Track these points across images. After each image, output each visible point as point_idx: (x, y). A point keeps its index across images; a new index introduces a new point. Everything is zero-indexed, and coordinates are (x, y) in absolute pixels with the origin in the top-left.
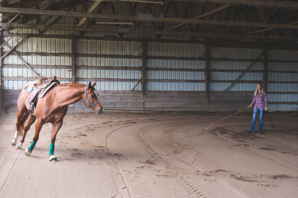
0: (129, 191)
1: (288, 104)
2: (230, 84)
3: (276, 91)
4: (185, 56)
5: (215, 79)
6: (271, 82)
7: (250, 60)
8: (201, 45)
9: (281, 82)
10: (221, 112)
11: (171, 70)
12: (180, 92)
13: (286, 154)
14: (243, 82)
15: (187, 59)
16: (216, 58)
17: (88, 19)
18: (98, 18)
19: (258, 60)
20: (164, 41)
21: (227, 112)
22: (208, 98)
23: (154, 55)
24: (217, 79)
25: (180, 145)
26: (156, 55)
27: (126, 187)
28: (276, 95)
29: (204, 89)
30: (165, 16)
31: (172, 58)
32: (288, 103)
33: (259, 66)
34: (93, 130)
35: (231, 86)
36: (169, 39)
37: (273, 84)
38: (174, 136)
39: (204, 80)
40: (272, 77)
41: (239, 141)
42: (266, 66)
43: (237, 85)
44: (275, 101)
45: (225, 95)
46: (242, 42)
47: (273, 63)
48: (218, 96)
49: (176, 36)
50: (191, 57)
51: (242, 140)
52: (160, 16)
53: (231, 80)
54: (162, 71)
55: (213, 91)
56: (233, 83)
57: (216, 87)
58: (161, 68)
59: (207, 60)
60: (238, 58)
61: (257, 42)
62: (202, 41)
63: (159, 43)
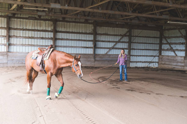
0: (45, 118)
2: (108, 50)
3: (135, 54)
4: (81, 32)
5: (99, 47)
6: (133, 49)
7: (121, 35)
8: (91, 25)
9: (139, 49)
10: (102, 67)
11: (72, 40)
12: (77, 54)
13: (142, 94)
14: (116, 48)
15: (82, 33)
16: (100, 34)
17: (18, 5)
18: (24, 5)
19: (125, 35)
20: (67, 22)
22: (95, 58)
23: (61, 30)
25: (77, 88)
27: (42, 116)
28: (136, 57)
29: (92, 53)
30: (68, 6)
31: (72, 33)
32: (142, 62)
33: (126, 39)
34: (20, 78)
35: (109, 51)
36: (70, 20)
37: (134, 50)
38: (73, 82)
39: (93, 47)
40: (134, 46)
41: (113, 85)
42: (130, 39)
43: (112, 50)
44: (135, 61)
45: (104, 57)
46: (116, 24)
47: (134, 38)
48: (100, 57)
49: (75, 19)
50: (84, 32)
51: (115, 84)
52: (65, 6)
53: (109, 47)
54: (66, 41)
55: (98, 54)
56: (110, 49)
57: (99, 52)
58: (65, 39)
59: (94, 34)
60: (113, 34)
61: (125, 24)
62: (92, 23)
63: (64, 23)
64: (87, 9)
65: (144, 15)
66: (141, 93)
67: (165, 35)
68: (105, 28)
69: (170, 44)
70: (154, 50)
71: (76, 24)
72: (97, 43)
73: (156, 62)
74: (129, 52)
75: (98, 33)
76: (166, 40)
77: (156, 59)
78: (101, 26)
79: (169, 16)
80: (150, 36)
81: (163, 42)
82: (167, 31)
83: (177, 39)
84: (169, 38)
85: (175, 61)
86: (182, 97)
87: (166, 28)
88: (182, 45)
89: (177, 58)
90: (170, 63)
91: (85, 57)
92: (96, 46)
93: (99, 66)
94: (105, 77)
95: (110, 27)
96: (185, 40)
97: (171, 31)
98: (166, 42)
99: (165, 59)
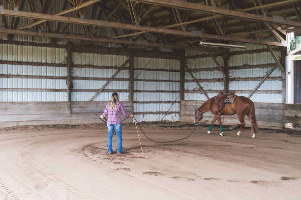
2: (95, 93)
3: (142, 100)
4: (44, 62)
5: (78, 89)
6: (137, 91)
7: (115, 67)
8: (62, 50)
9: (147, 91)
10: (85, 125)
12: (38, 103)
14: (109, 91)
15: (46, 64)
16: (79, 65)
19: (123, 68)
20: (18, 43)
21: (92, 125)
22: (71, 110)
23: (6, 59)
24: (80, 88)
26: (9, 60)
28: (142, 104)
29: (66, 99)
30: (20, 9)
31: (28, 63)
32: (154, 113)
33: (125, 74)
35: (96, 96)
36: (24, 41)
37: (138, 93)
39: (66, 90)
40: (138, 85)
41: (116, 163)
42: (132, 74)
43: (102, 94)
44: (141, 111)
45: (89, 106)
46: (108, 48)
47: (139, 71)
48: (81, 107)
49: (33, 38)
50: (50, 63)
51: (119, 161)
52: (13, 9)
53: (96, 89)
54: (16, 79)
55: (76, 100)
56: (97, 92)
57: (79, 97)
58: (14, 75)
59: (68, 66)
60: (102, 65)
61: (122, 48)
62: (63, 45)
63: (12, 45)
64: (57, 18)
65: (161, 30)
66: (175, 178)
67: (188, 66)
68: (87, 54)
69: (198, 81)
70: (173, 92)
71: (35, 47)
72: (75, 81)
73: (175, 112)
74: (131, 97)
75: (75, 63)
76: (192, 75)
77: (176, 107)
78: (80, 51)
79: (203, 33)
80: (165, 68)
81: (186, 78)
82: (192, 60)
83: (210, 72)
84: (196, 70)
86: (255, 182)
87: (191, 55)
88: (217, 83)
91: (53, 108)
92: (72, 87)
93: (79, 124)
94: (95, 145)
95: (98, 53)
96: (224, 74)
97: (199, 59)
98: (191, 78)
99: (191, 106)
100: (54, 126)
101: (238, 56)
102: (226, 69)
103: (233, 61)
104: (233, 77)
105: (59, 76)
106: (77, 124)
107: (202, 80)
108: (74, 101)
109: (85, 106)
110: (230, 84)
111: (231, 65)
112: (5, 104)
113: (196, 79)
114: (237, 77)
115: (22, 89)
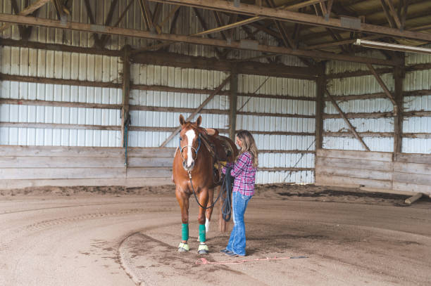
1: (269, 171)
2: (168, 134)
4: (81, 78)
5: (140, 126)
7: (206, 91)
8: (114, 59)
9: (259, 133)
10: (150, 188)
11: (52, 103)
12: (70, 148)
15: (86, 83)
16: (143, 85)
19: (218, 91)
20: (37, 46)
21: (163, 187)
22: (127, 162)
23: (17, 73)
24: (144, 125)
26: (21, 74)
29: (119, 143)
31: (54, 81)
33: (221, 102)
35: (171, 138)
36: (48, 42)
39: (120, 127)
40: (244, 122)
42: (233, 103)
45: (158, 155)
46: (193, 58)
47: (246, 98)
48: (144, 157)
50: (93, 80)
53: (172, 127)
54: (34, 107)
55: (136, 146)
56: (173, 132)
57: (141, 140)
58: (30, 100)
59: (124, 87)
60: (184, 86)
61: (218, 58)
62: (117, 51)
63: (27, 49)
67: (331, 90)
68: (157, 67)
69: (346, 116)
70: (303, 134)
71: (67, 54)
72: (135, 113)
73: (307, 169)
75: (136, 82)
76: (337, 106)
77: (308, 161)
78: (146, 62)
79: (362, 22)
80: (291, 95)
81: (326, 111)
82: (337, 81)
83: (368, 101)
84: (345, 98)
85: (363, 167)
87: (336, 72)
88: (382, 119)
89: (369, 157)
90: (349, 172)
91: (96, 158)
92: (130, 122)
93: (140, 186)
95: (175, 67)
96: (394, 105)
97: (349, 79)
98: (335, 112)
99: (333, 160)
100: (97, 188)
101: (420, 72)
102: (398, 96)
103: (411, 82)
104: (411, 110)
105: (107, 103)
106: (136, 186)
107: (354, 115)
108: (132, 146)
109: (152, 155)
110: (404, 122)
111: (407, 88)
112: (12, 149)
113: (344, 113)
114: (418, 109)
115: (43, 125)
